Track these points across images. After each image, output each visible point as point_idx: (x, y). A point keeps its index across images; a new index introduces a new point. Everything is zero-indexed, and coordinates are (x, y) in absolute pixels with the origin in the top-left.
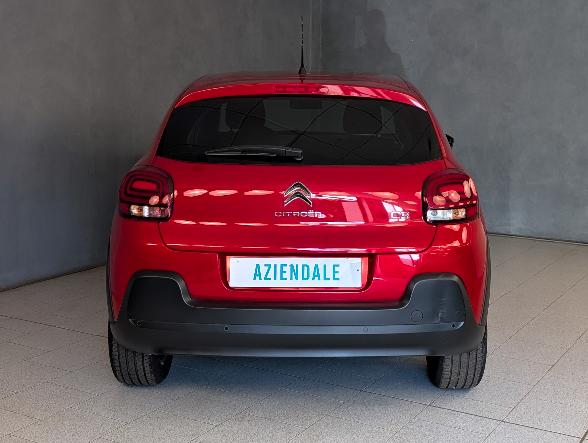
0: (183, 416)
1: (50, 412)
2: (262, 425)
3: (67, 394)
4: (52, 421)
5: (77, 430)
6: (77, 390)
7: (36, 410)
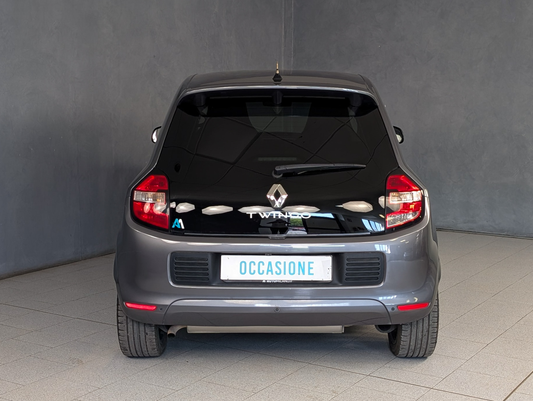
0: (149, 383)
2: (217, 390)
3: (48, 366)
4: (33, 386)
5: (54, 394)
6: (57, 362)
7: (20, 378)
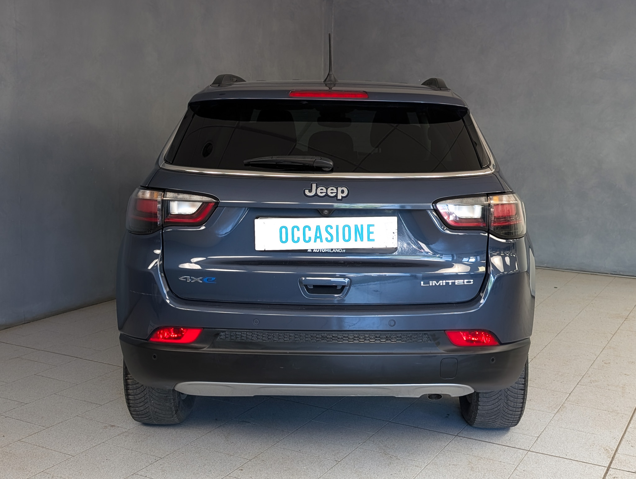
1: (82, 447)
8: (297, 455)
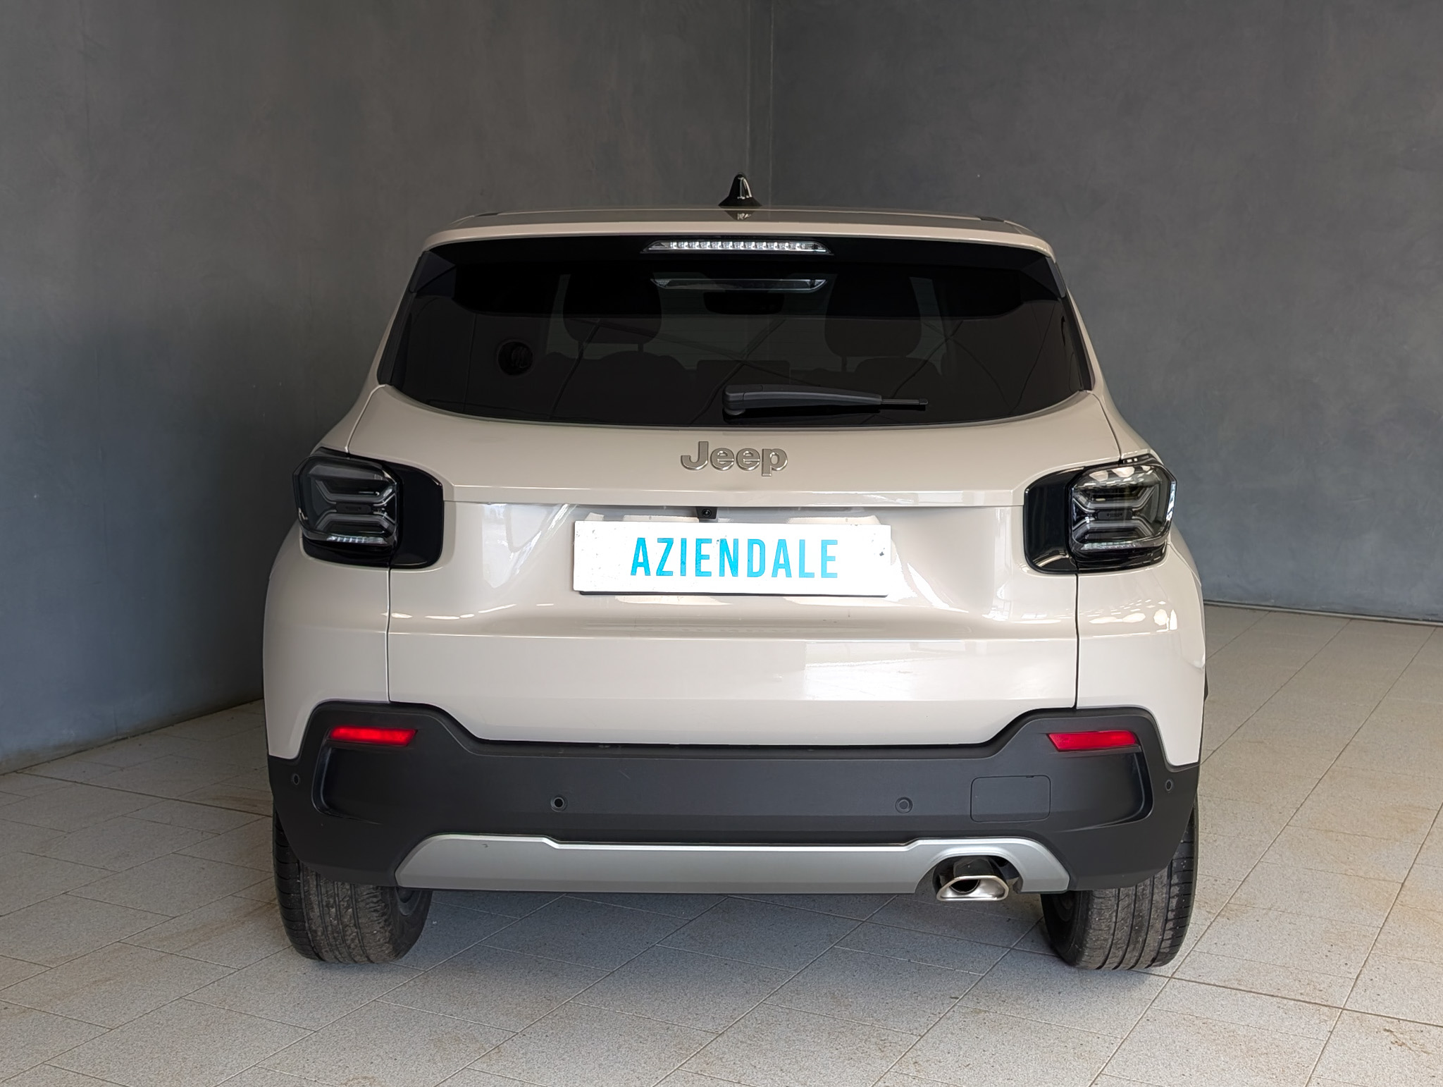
8: (821, 1022)
